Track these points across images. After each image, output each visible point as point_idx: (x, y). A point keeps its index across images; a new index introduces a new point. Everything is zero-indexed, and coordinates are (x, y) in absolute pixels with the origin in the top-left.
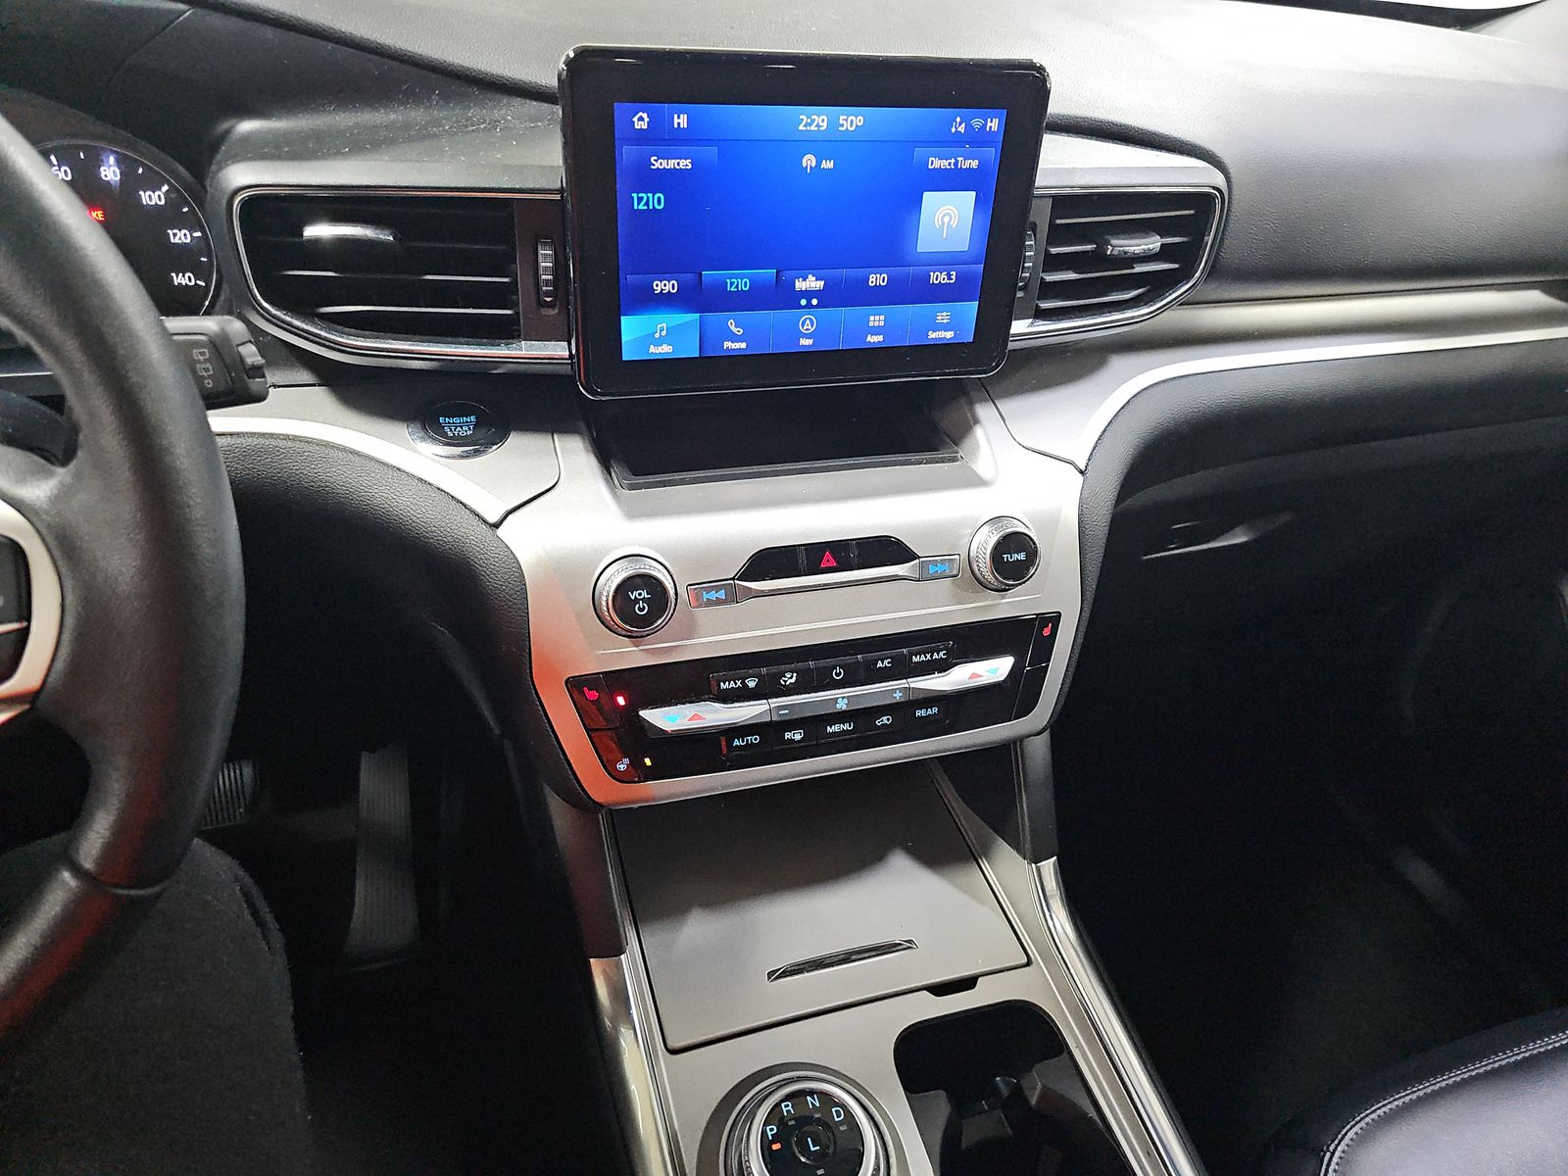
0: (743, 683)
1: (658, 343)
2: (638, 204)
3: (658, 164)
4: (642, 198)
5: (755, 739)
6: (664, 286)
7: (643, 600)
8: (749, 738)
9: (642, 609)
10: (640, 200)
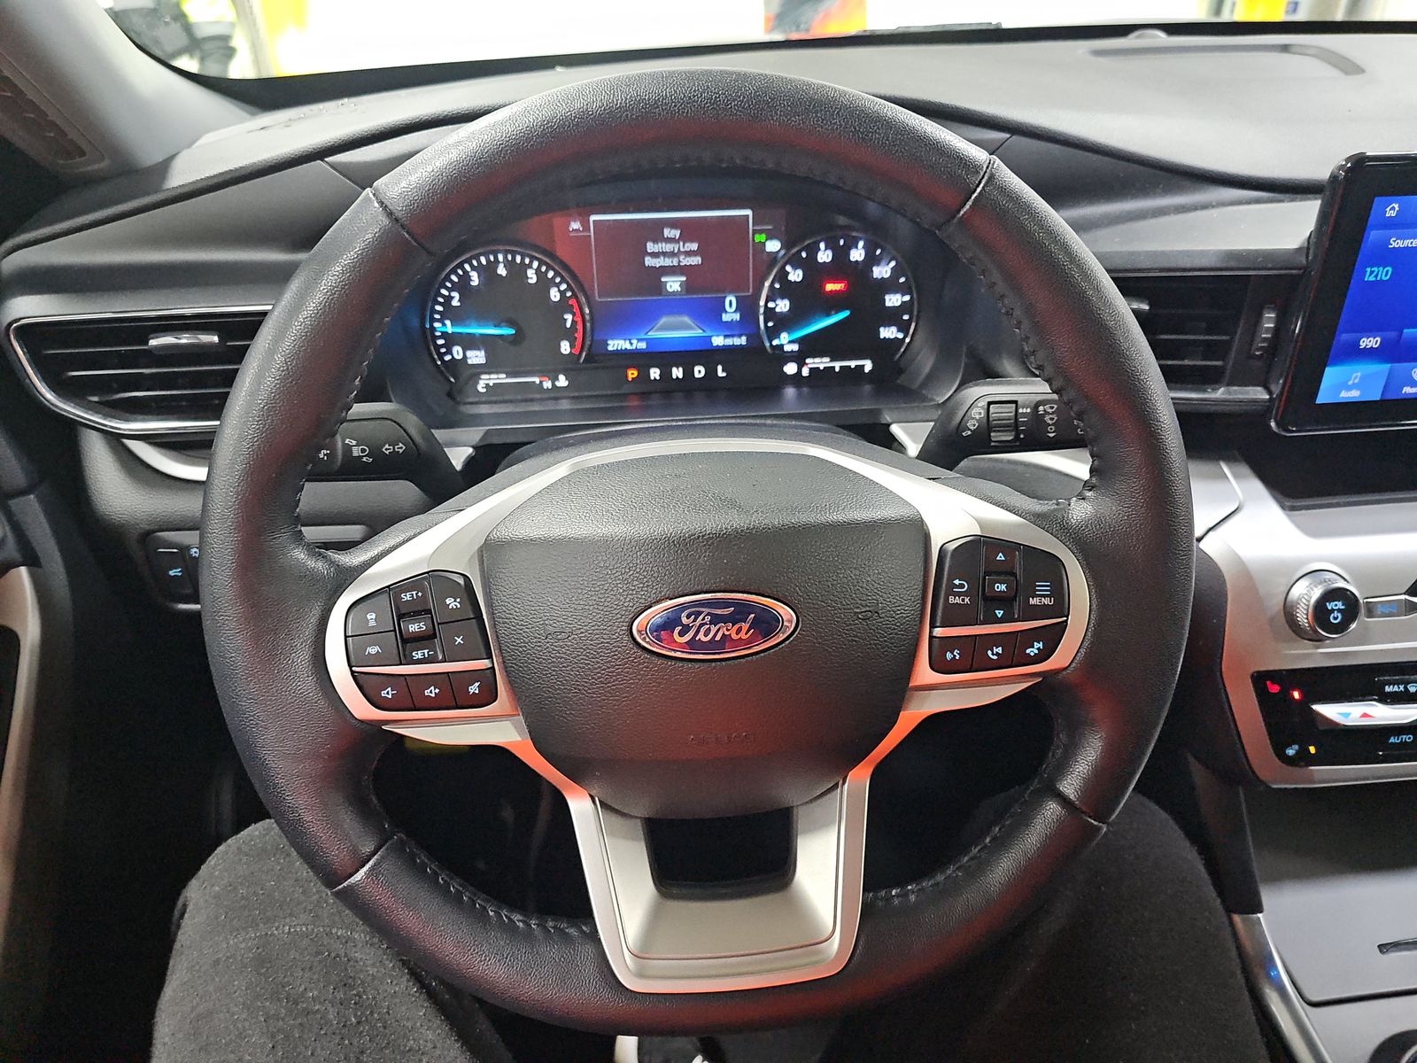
0: (1406, 688)
1: (1349, 388)
2: (1370, 275)
3: (1395, 243)
4: (1374, 271)
5: (1408, 738)
6: (1370, 342)
7: (1339, 610)
8: (1404, 737)
9: (1336, 618)
10: (1372, 272)
